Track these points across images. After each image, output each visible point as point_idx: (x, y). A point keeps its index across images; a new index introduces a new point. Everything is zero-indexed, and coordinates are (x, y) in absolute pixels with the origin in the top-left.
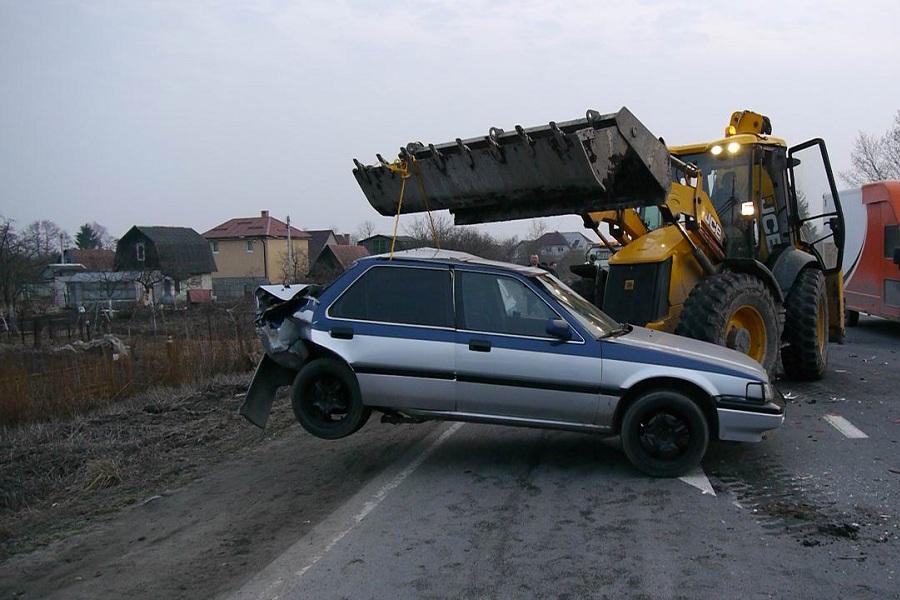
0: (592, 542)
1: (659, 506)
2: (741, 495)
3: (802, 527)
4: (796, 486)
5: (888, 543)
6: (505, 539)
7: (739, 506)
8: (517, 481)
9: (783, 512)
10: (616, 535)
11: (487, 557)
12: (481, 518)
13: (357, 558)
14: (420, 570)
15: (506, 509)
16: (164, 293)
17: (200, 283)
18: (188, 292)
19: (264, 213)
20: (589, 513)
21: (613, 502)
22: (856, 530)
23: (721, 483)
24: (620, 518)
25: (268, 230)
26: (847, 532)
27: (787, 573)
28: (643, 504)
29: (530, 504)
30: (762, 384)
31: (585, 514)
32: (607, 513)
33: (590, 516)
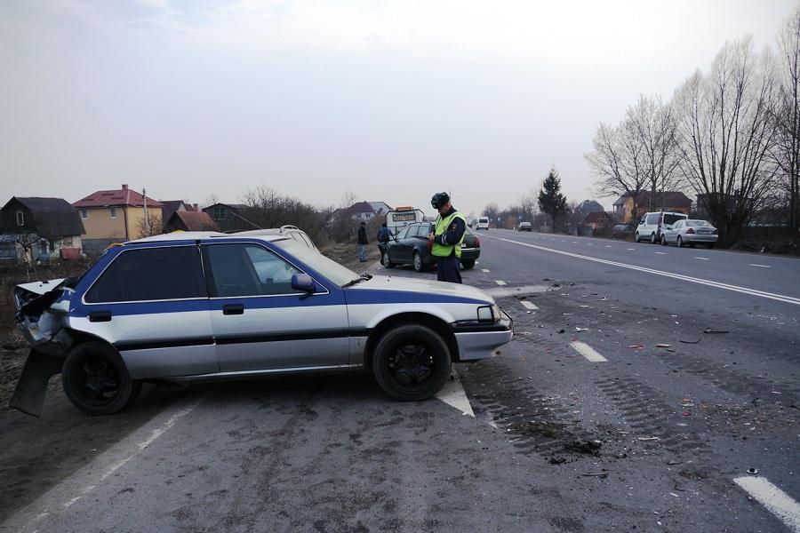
0: (355, 466)
1: (422, 428)
2: (498, 415)
3: (551, 445)
4: (546, 406)
5: (627, 458)
6: (275, 464)
7: (495, 426)
8: (298, 407)
9: (534, 431)
10: (379, 457)
11: (255, 482)
12: (257, 443)
13: (128, 487)
14: (185, 499)
15: (283, 434)
16: (41, 252)
17: (71, 243)
18: (61, 251)
19: (124, 186)
20: (359, 436)
21: (382, 425)
22: (598, 447)
23: (481, 405)
24: (386, 441)
25: (128, 199)
26: (590, 449)
27: (535, 492)
28: (408, 426)
29: (306, 429)
30: (490, 306)
31: (353, 437)
32: (374, 436)
33: (358, 440)
